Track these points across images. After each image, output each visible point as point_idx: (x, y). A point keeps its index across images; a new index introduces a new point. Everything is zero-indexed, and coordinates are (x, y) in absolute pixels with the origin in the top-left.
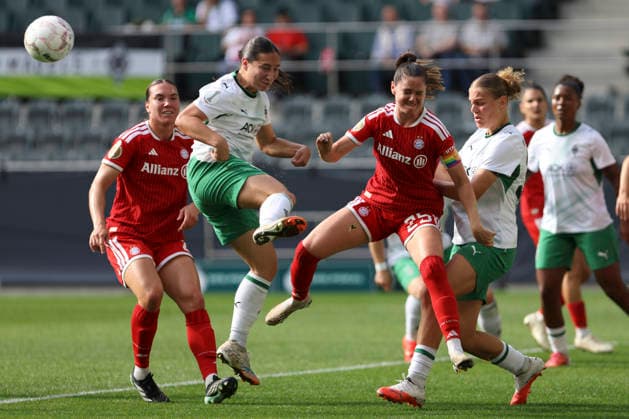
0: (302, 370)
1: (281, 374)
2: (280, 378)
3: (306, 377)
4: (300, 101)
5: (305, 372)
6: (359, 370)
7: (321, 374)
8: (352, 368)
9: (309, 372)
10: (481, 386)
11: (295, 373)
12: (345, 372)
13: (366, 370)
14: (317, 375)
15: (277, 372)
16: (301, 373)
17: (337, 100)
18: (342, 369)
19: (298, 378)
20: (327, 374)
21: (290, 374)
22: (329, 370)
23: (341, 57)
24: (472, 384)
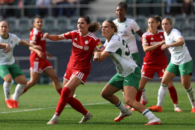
0: (11, 111)
1: (4, 112)
2: (4, 113)
3: (12, 113)
4: (11, 19)
5: (12, 112)
6: (31, 111)
7: (18, 112)
8: (29, 110)
9: (14, 112)
10: (73, 116)
11: (9, 112)
12: (26, 112)
13: (33, 111)
14: (16, 113)
15: (3, 112)
16: (11, 112)
17: (24, 19)
18: (25, 111)
19: (10, 114)
20: (20, 112)
21: (7, 112)
22: (20, 111)
23: (25, 4)
24: (69, 116)
